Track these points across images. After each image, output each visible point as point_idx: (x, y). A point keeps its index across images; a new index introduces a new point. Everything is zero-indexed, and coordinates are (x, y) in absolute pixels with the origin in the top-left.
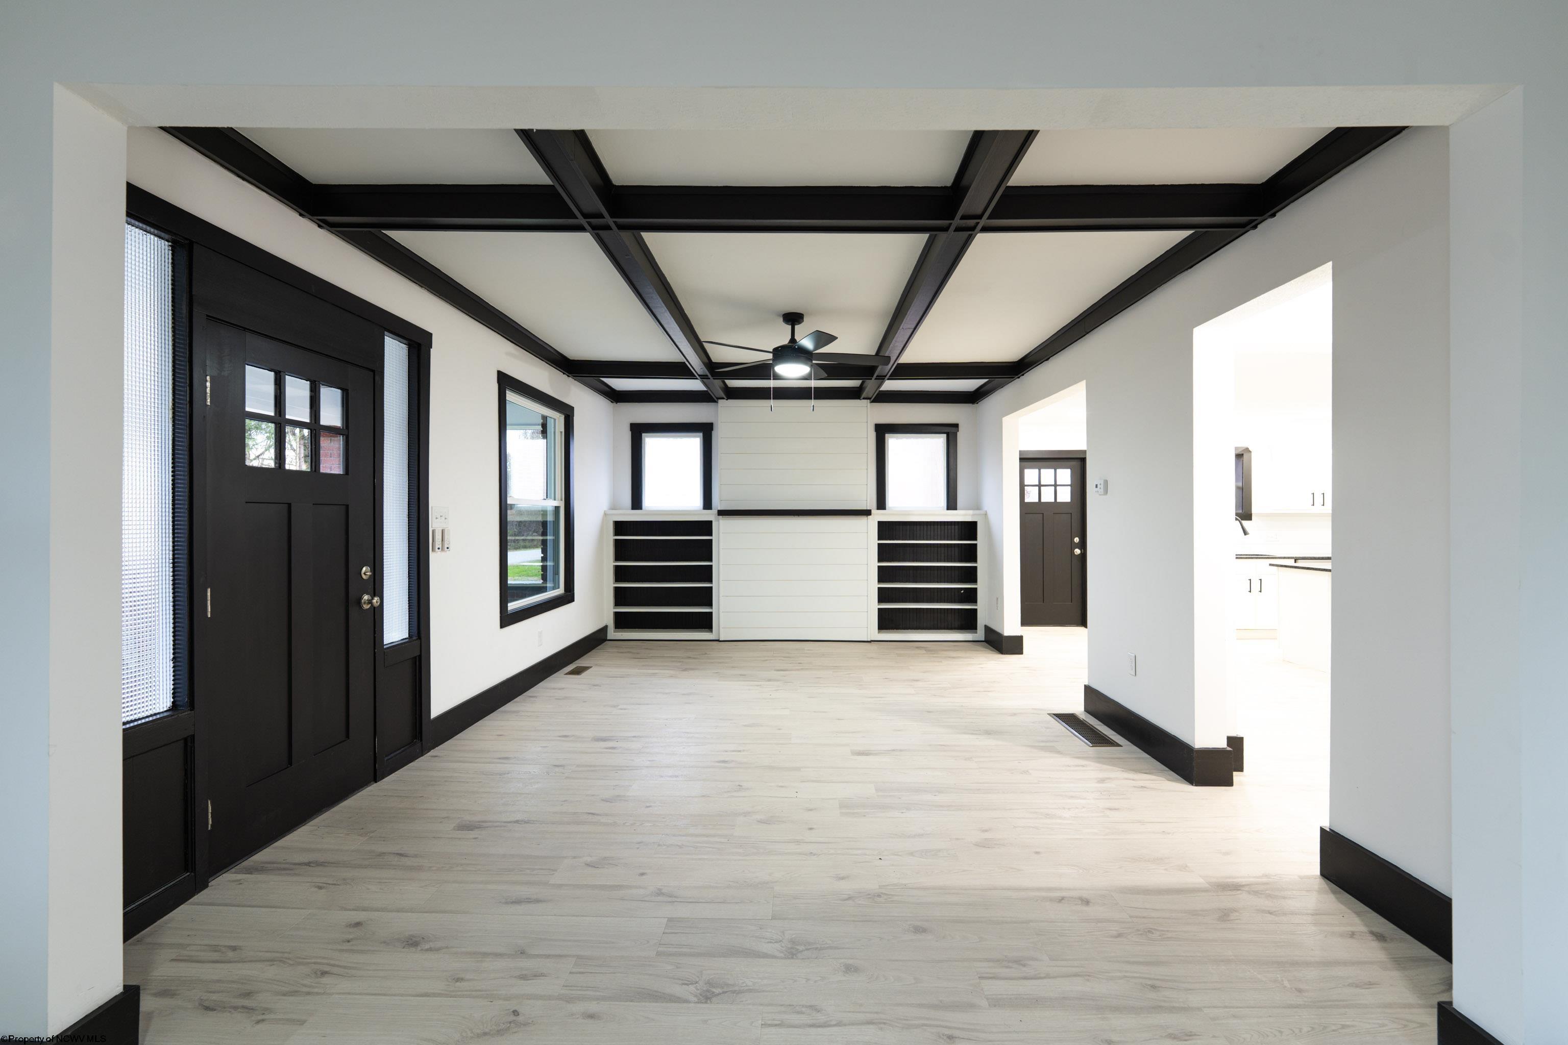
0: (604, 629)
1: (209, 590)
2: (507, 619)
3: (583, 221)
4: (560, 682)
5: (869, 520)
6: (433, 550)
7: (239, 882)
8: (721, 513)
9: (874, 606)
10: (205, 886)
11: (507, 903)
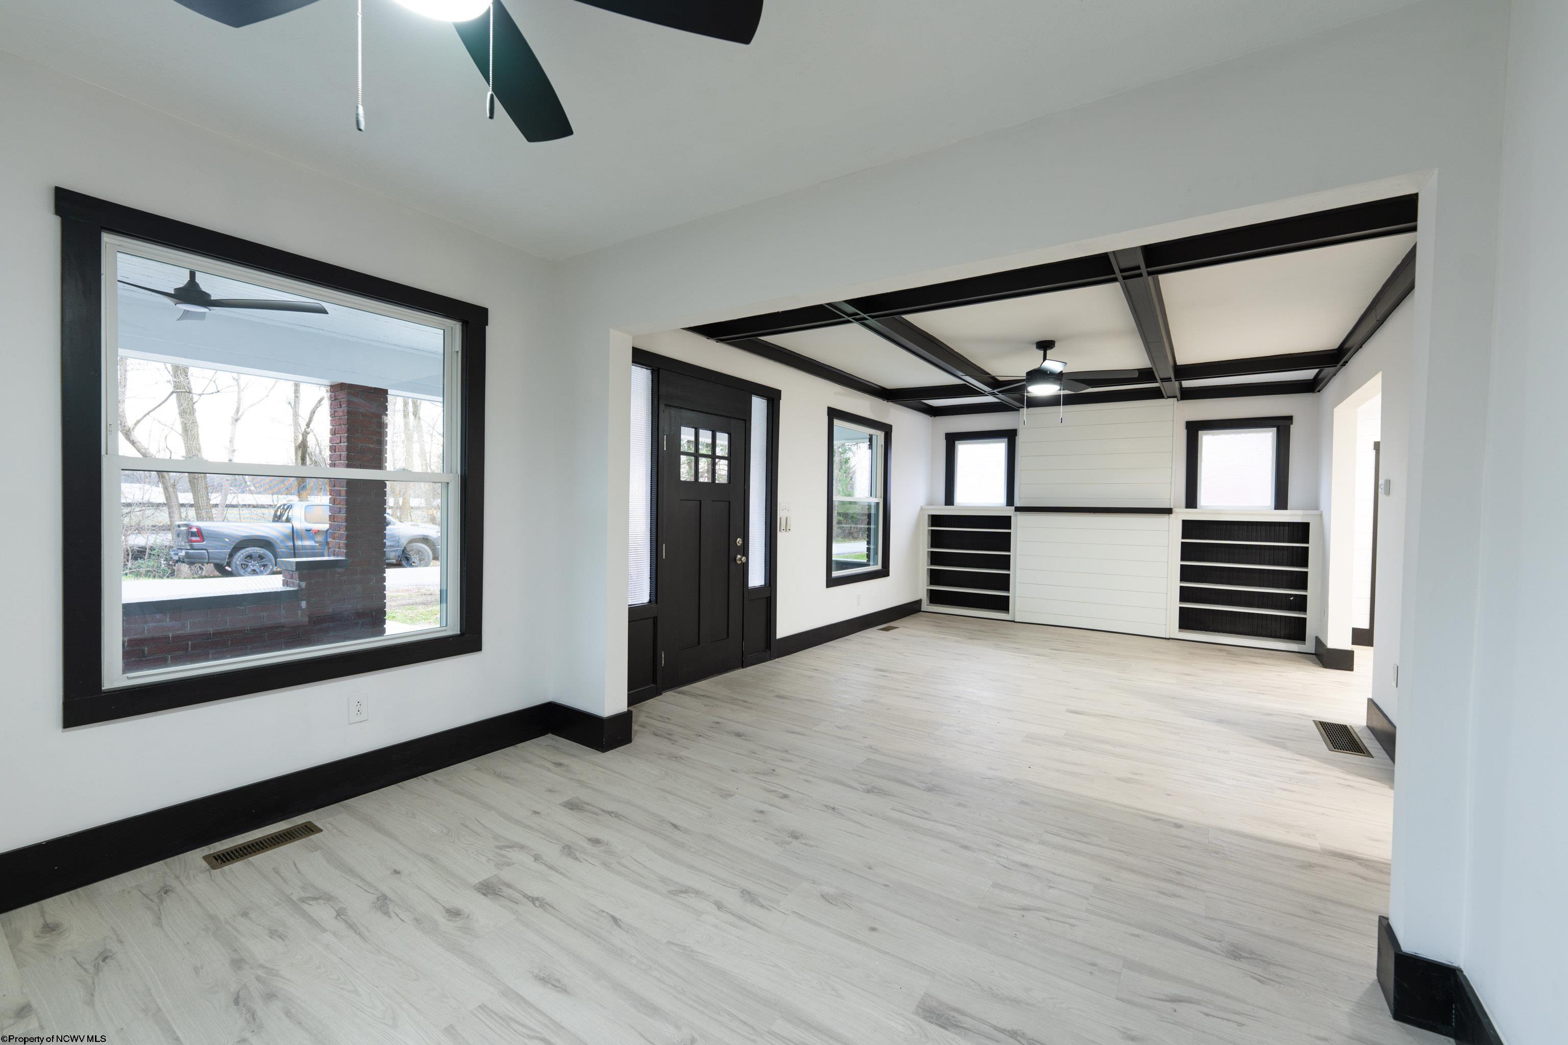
0: (919, 602)
1: (664, 545)
2: (832, 582)
3: (847, 318)
4: (873, 635)
5: (1170, 518)
6: (780, 531)
7: (674, 696)
8: (1018, 509)
9: (1174, 604)
10: (661, 694)
11: (787, 732)
